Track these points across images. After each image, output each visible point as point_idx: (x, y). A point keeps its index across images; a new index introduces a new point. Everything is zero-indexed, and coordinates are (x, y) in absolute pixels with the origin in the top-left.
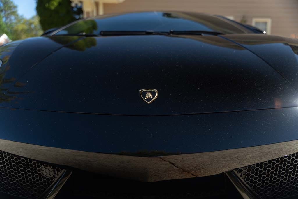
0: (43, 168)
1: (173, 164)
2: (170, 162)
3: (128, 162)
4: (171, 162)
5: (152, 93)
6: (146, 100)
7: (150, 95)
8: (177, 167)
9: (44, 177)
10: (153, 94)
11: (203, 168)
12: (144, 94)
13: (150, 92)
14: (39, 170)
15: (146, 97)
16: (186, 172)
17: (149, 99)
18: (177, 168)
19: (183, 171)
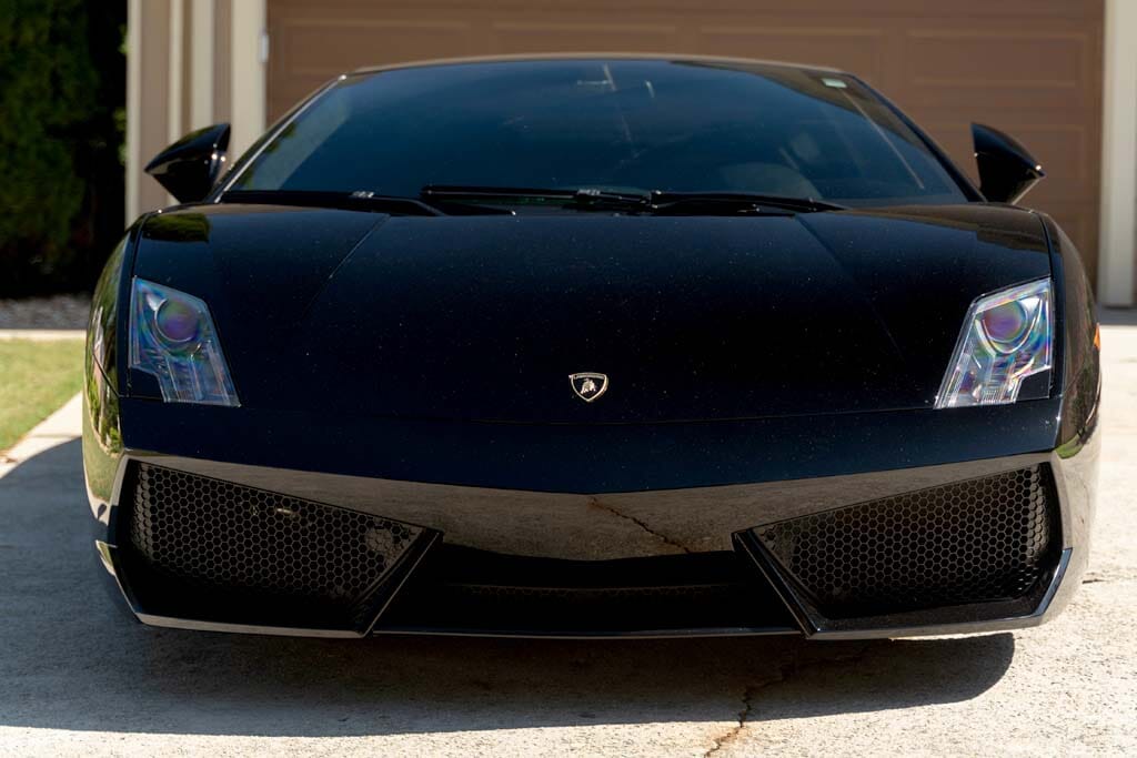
0: (372, 533)
1: (642, 525)
2: (635, 520)
3: (538, 519)
4: (638, 519)
5: (595, 380)
6: (584, 395)
7: (592, 386)
8: (652, 532)
9: (371, 554)
10: (599, 383)
11: (709, 535)
12: (579, 383)
13: (590, 379)
14: (362, 539)
15: (584, 390)
16: (673, 543)
17: (589, 394)
18: (651, 535)
19: (666, 540)
